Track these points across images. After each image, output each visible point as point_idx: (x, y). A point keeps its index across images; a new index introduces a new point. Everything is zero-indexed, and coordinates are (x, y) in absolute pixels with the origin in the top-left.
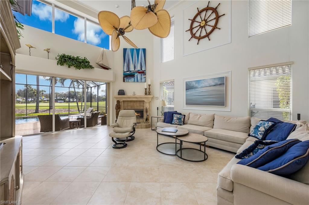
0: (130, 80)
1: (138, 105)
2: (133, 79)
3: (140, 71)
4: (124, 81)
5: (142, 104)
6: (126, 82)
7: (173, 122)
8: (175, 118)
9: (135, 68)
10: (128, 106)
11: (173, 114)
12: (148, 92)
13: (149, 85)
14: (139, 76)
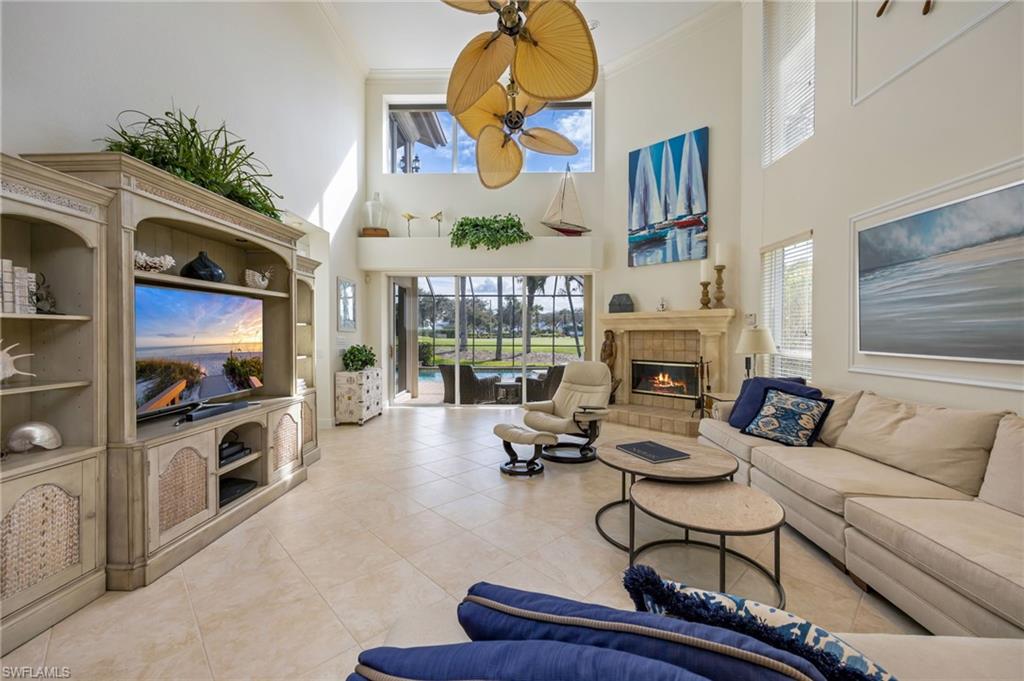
0: (649, 259)
1: (677, 347)
2: (660, 252)
3: (684, 219)
4: (631, 264)
5: (691, 343)
6: (639, 266)
7: (752, 426)
8: (768, 410)
9: (666, 211)
10: (644, 349)
11: (766, 391)
12: (713, 297)
13: (720, 269)
14: (680, 237)
